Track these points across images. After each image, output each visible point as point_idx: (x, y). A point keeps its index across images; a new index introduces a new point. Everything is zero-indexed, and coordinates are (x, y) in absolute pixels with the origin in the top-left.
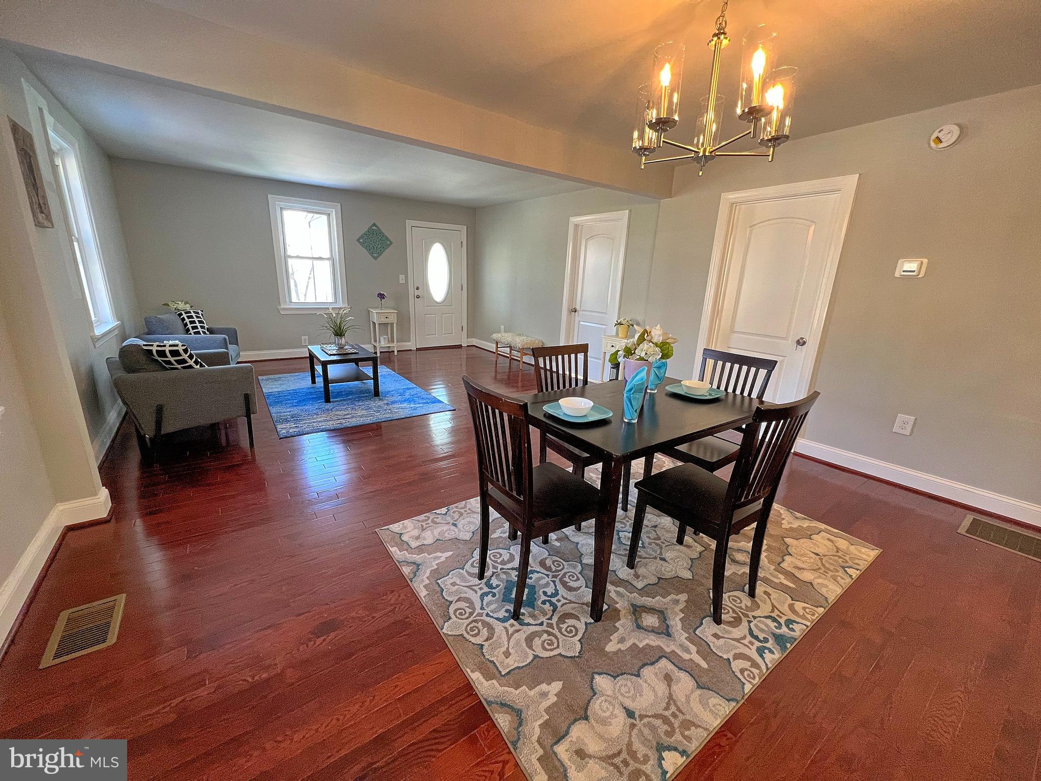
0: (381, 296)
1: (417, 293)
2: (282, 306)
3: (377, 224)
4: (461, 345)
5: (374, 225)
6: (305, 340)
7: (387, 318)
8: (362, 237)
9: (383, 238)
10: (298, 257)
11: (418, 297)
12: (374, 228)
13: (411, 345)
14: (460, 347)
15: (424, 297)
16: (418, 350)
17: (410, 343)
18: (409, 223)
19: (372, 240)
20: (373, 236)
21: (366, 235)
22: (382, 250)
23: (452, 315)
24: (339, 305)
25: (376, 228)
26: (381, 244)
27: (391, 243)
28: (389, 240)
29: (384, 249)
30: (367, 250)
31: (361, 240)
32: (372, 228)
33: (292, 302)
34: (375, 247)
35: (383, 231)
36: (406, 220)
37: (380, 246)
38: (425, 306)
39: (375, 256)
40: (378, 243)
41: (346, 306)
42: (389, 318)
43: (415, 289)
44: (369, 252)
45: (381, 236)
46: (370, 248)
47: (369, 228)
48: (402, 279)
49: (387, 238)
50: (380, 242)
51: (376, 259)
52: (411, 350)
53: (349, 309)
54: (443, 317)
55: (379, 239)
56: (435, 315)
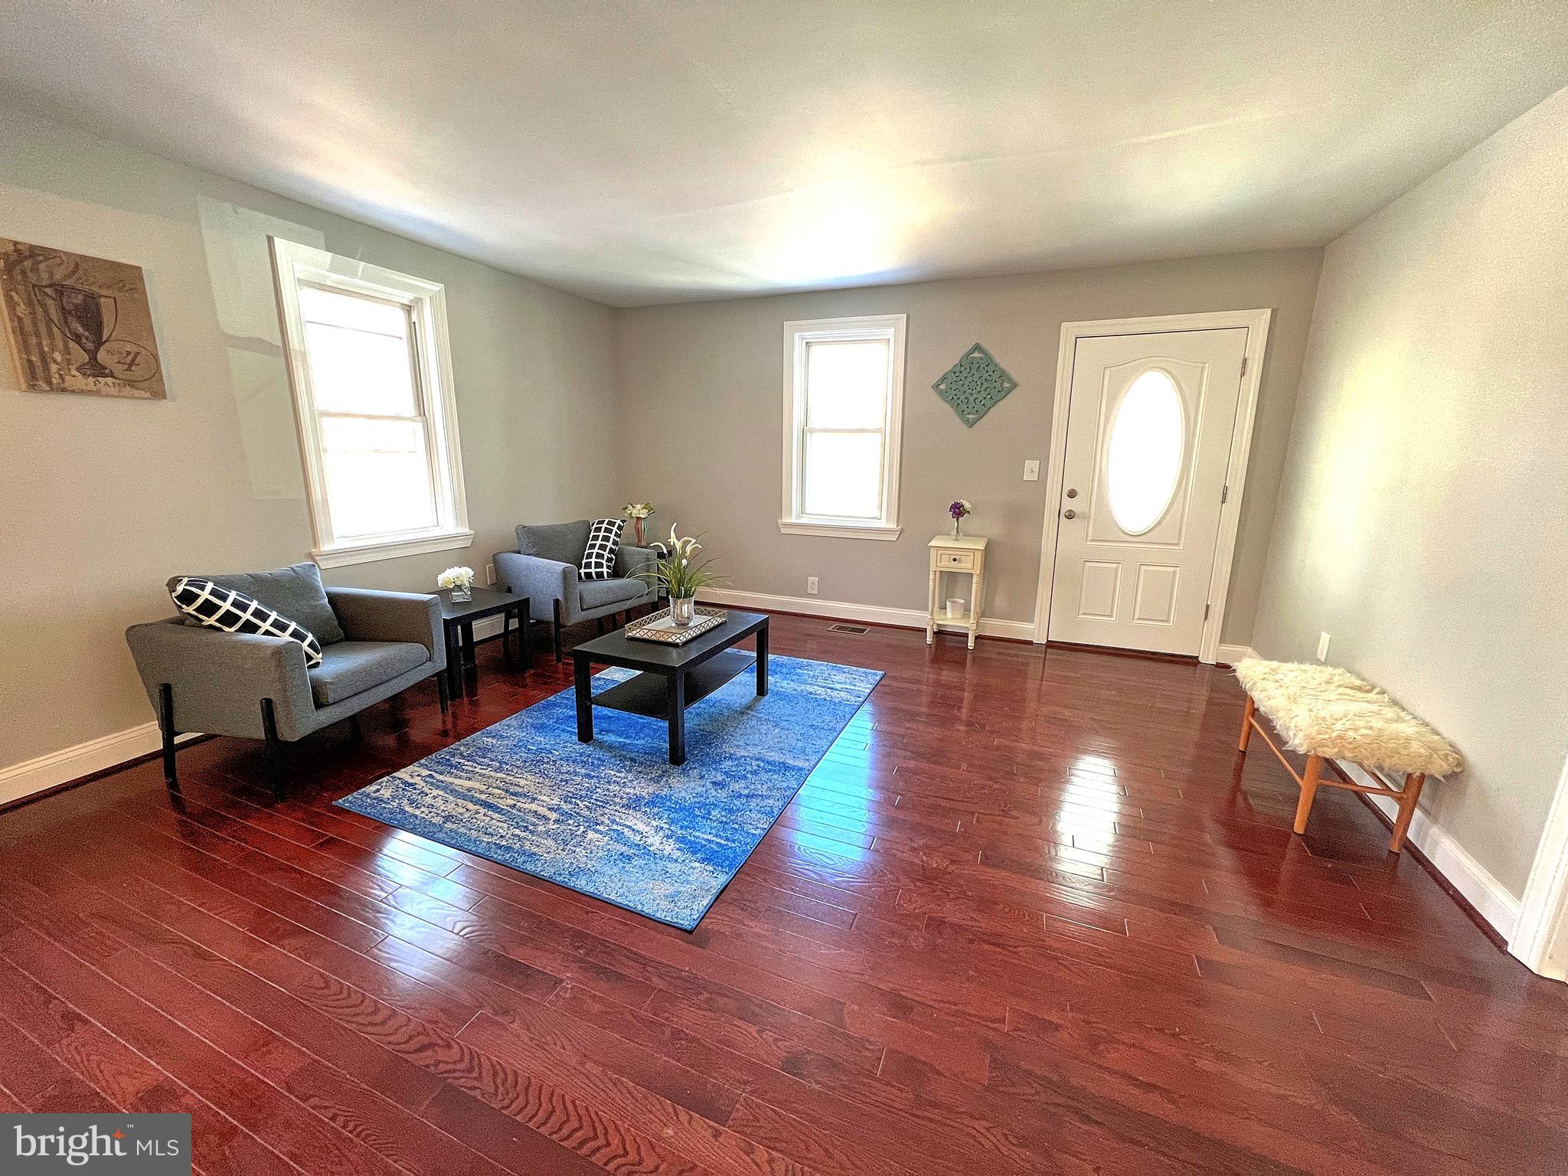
0: (958, 511)
1: (1068, 504)
2: (785, 520)
3: (985, 346)
4: (1197, 657)
5: (977, 348)
6: (813, 583)
7: (955, 560)
8: (943, 379)
9: (995, 376)
10: (825, 431)
11: (1070, 516)
12: (976, 355)
13: (1034, 631)
14: (1192, 661)
15: (1086, 517)
16: (1051, 645)
17: (1031, 626)
18: (1069, 329)
19: (967, 383)
20: (971, 373)
21: (955, 373)
22: (989, 403)
23: (1173, 569)
24: (882, 524)
25: (982, 355)
26: (988, 391)
27: (1014, 386)
28: (1010, 380)
29: (993, 401)
30: (953, 408)
31: (943, 387)
32: (971, 356)
33: (805, 513)
34: (971, 399)
35: (997, 359)
36: (1063, 324)
37: (984, 394)
38: (1090, 538)
39: (971, 416)
40: (978, 388)
41: (893, 526)
42: (960, 561)
43: (1065, 495)
44: (956, 411)
45: (991, 373)
46: (959, 402)
47: (963, 357)
48: (1031, 470)
49: (1004, 375)
50: (986, 385)
51: (971, 424)
52: (1030, 643)
53: (898, 533)
54: (1142, 573)
55: (983, 379)
56: (1117, 565)
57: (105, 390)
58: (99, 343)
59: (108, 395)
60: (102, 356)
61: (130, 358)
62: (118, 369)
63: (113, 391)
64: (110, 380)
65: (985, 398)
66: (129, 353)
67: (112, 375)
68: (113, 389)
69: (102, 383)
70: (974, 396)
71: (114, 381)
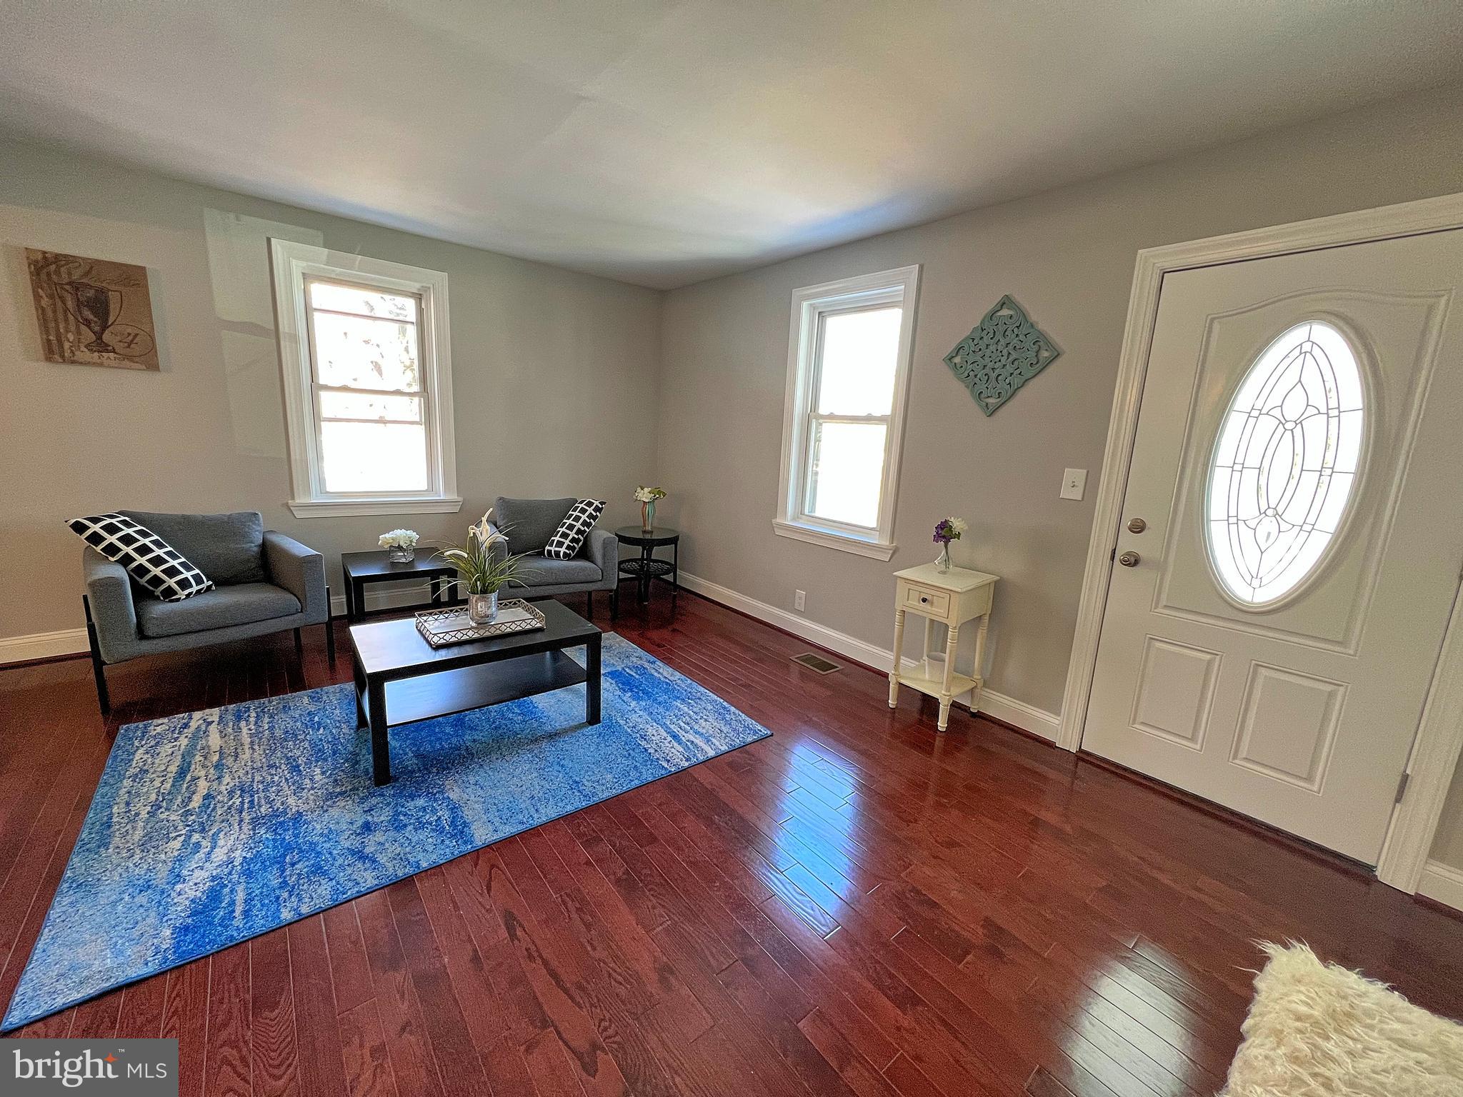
0: (945, 533)
1: (1129, 543)
3: (1018, 298)
4: (1372, 869)
5: (1006, 302)
6: (800, 598)
7: (924, 600)
8: (959, 349)
9: (1029, 342)
11: (1133, 561)
12: (1004, 312)
13: (1058, 727)
14: (1357, 873)
15: (1160, 569)
16: (1083, 757)
17: (1053, 720)
18: (1151, 259)
19: (988, 353)
20: (995, 340)
21: (973, 340)
22: (1017, 381)
23: (1329, 688)
24: (875, 539)
25: (1011, 312)
26: (1016, 363)
27: (1057, 355)
28: (1050, 345)
29: (1024, 378)
30: (968, 388)
31: (957, 360)
32: (999, 314)
33: (804, 514)
34: (993, 375)
35: (1034, 317)
36: (1140, 251)
37: (1009, 368)
38: (1164, 602)
39: (990, 400)
40: (1003, 361)
41: (885, 542)
42: (932, 604)
43: (1124, 528)
44: (972, 392)
45: (1022, 337)
46: (977, 380)
47: (985, 317)
48: (1072, 484)
49: (1041, 340)
50: (1014, 355)
51: (991, 412)
52: (1050, 745)
53: (891, 552)
54: (1260, 681)
55: (1010, 347)
56: (1213, 656)
57: (106, 362)
58: (104, 327)
59: (109, 367)
60: (106, 337)
61: (130, 338)
62: (119, 347)
63: (113, 363)
64: (112, 355)
65: (1012, 374)
66: (129, 334)
67: (114, 352)
68: (114, 362)
69: (106, 357)
70: (997, 372)
71: (116, 355)
